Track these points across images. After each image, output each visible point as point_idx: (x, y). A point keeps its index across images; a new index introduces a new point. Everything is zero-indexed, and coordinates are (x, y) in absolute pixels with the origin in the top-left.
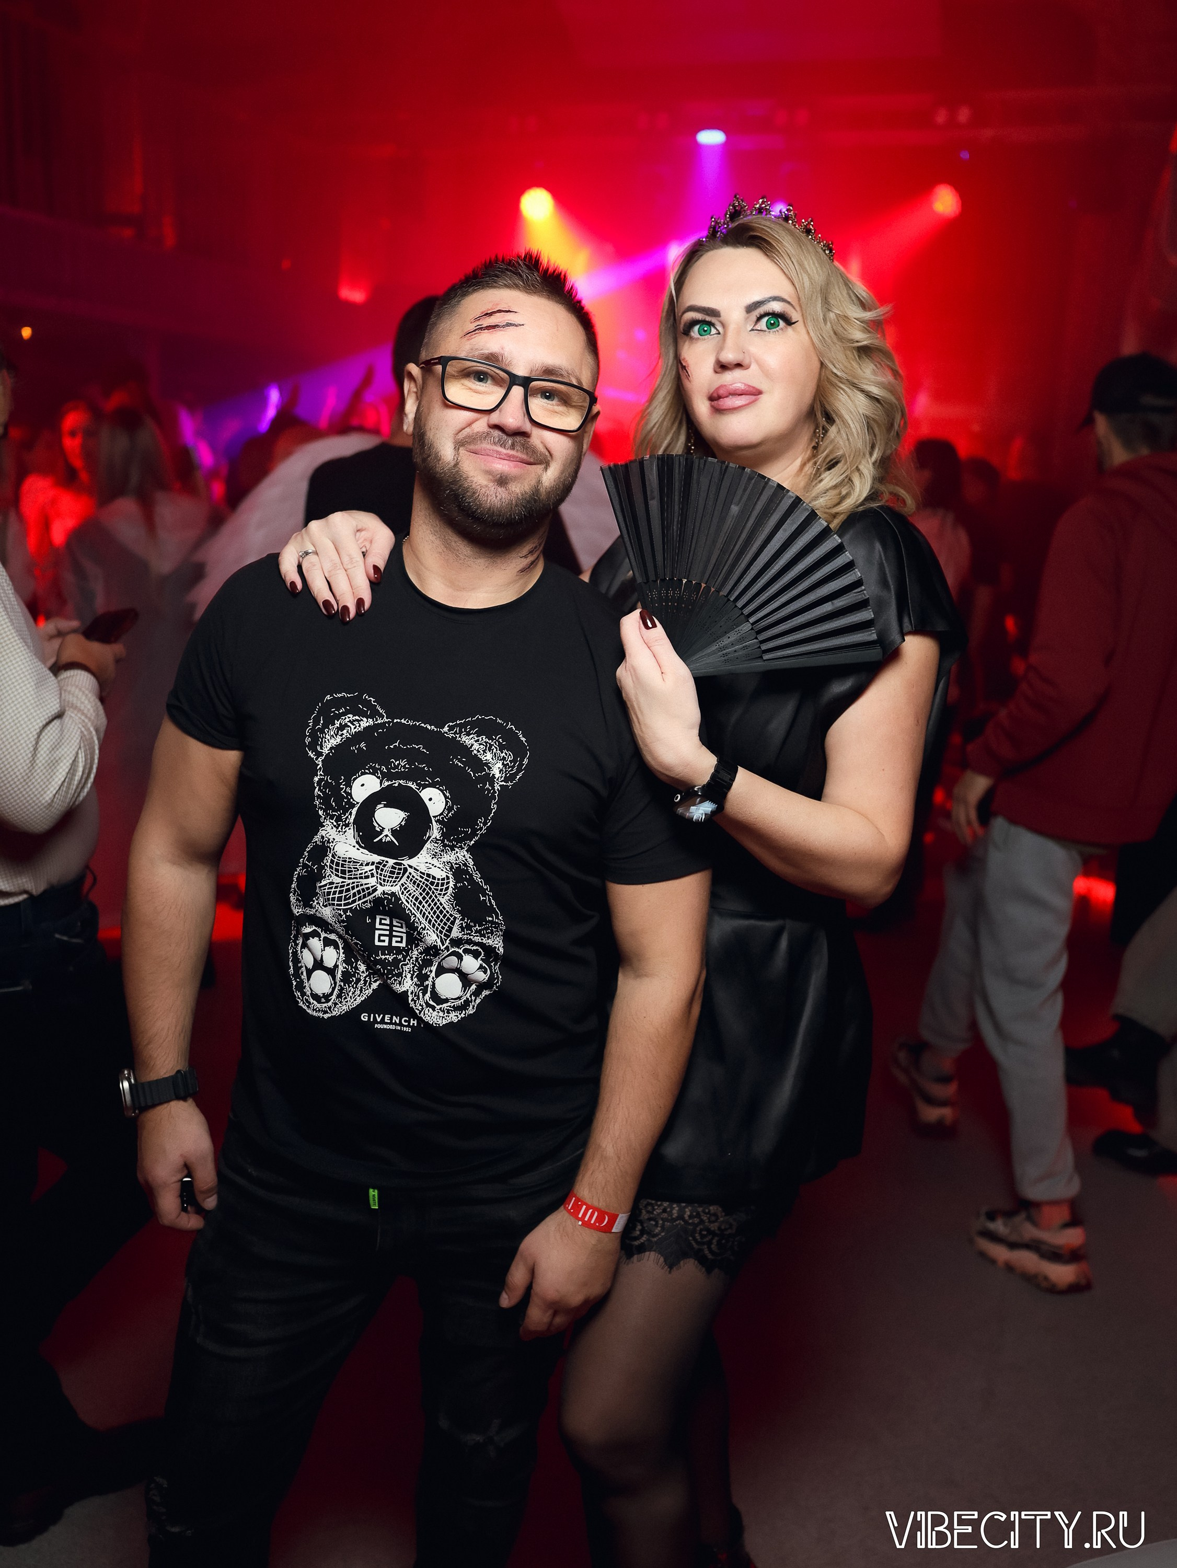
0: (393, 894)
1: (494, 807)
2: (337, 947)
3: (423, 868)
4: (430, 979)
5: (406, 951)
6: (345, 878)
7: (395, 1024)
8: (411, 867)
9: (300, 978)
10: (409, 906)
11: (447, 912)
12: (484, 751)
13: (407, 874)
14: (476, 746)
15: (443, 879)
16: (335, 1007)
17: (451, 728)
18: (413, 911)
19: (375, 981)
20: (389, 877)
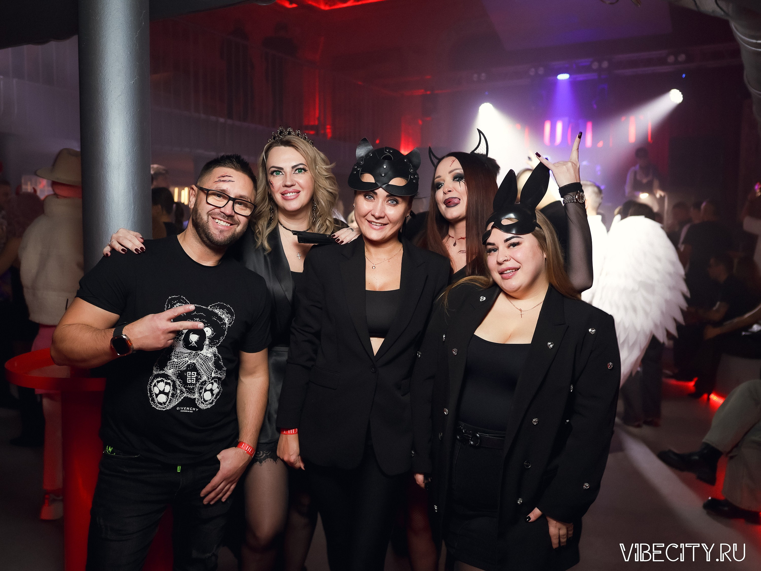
0: (194, 363)
1: (226, 333)
2: (170, 385)
3: (205, 354)
4: (202, 394)
5: (195, 384)
6: (178, 359)
7: (188, 410)
8: (201, 354)
9: (153, 397)
10: (199, 367)
11: (211, 368)
12: (222, 315)
13: (199, 356)
14: (219, 313)
15: (211, 357)
16: (168, 406)
17: (211, 307)
18: (200, 369)
19: (183, 396)
20: (193, 357)
